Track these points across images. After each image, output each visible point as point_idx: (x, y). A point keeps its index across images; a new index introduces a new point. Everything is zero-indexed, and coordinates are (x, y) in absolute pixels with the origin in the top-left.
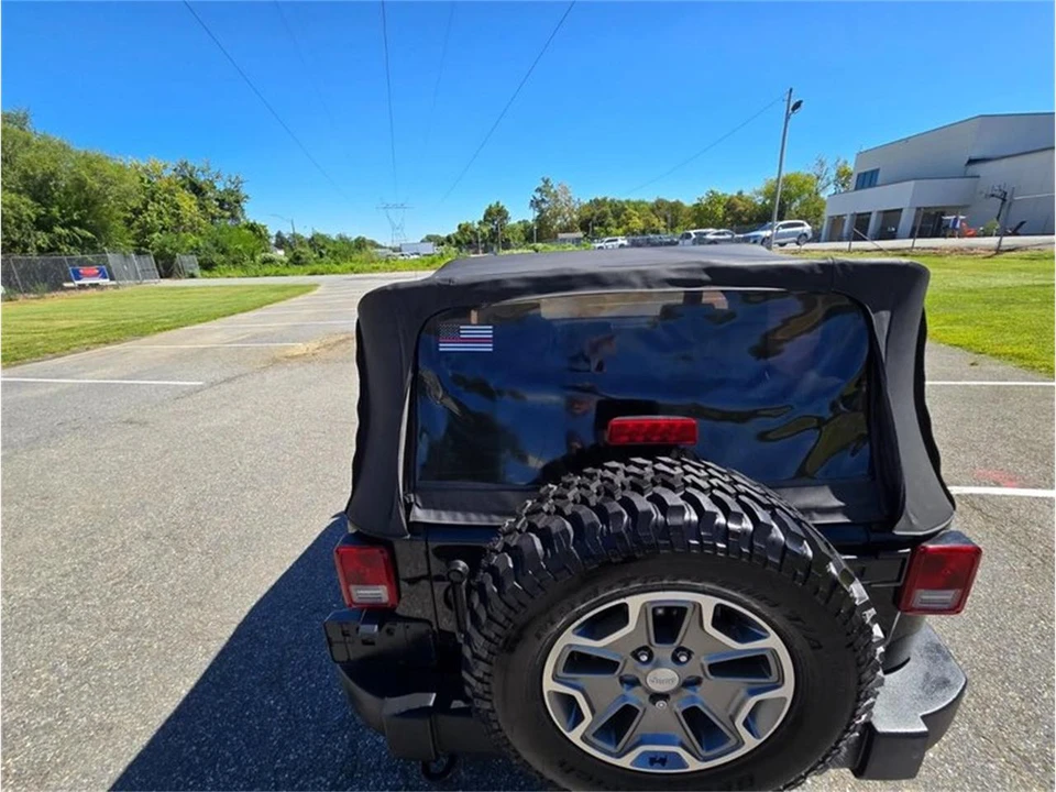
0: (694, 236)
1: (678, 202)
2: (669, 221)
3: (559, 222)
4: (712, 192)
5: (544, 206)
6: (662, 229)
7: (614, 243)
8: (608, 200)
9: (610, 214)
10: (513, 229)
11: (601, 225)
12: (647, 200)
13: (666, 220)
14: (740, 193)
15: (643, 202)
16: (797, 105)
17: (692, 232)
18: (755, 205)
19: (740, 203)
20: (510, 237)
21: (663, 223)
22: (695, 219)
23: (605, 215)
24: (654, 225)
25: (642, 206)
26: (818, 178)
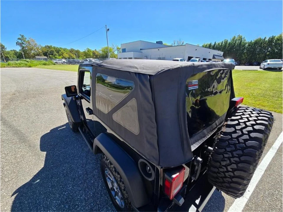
0: (88, 60)
1: (78, 50)
2: (77, 56)
3: (33, 52)
4: (88, 48)
5: (23, 45)
6: (75, 58)
7: (62, 61)
8: (53, 46)
9: (55, 51)
10: (8, 53)
11: (52, 54)
12: (67, 48)
13: (76, 55)
14: (96, 50)
15: (66, 49)
16: (108, 30)
17: (88, 59)
18: (100, 53)
19: (96, 53)
20: (8, 56)
21: (75, 56)
22: (85, 56)
23: (53, 52)
24: (72, 56)
25: (66, 50)
26: (113, 48)
